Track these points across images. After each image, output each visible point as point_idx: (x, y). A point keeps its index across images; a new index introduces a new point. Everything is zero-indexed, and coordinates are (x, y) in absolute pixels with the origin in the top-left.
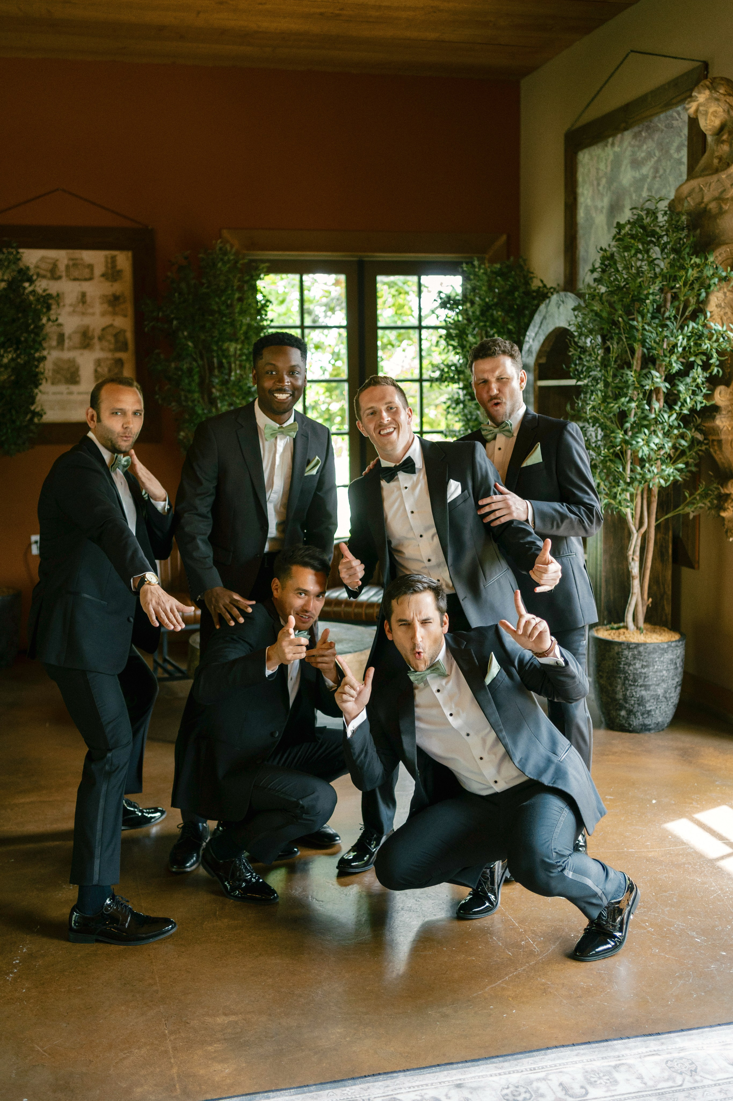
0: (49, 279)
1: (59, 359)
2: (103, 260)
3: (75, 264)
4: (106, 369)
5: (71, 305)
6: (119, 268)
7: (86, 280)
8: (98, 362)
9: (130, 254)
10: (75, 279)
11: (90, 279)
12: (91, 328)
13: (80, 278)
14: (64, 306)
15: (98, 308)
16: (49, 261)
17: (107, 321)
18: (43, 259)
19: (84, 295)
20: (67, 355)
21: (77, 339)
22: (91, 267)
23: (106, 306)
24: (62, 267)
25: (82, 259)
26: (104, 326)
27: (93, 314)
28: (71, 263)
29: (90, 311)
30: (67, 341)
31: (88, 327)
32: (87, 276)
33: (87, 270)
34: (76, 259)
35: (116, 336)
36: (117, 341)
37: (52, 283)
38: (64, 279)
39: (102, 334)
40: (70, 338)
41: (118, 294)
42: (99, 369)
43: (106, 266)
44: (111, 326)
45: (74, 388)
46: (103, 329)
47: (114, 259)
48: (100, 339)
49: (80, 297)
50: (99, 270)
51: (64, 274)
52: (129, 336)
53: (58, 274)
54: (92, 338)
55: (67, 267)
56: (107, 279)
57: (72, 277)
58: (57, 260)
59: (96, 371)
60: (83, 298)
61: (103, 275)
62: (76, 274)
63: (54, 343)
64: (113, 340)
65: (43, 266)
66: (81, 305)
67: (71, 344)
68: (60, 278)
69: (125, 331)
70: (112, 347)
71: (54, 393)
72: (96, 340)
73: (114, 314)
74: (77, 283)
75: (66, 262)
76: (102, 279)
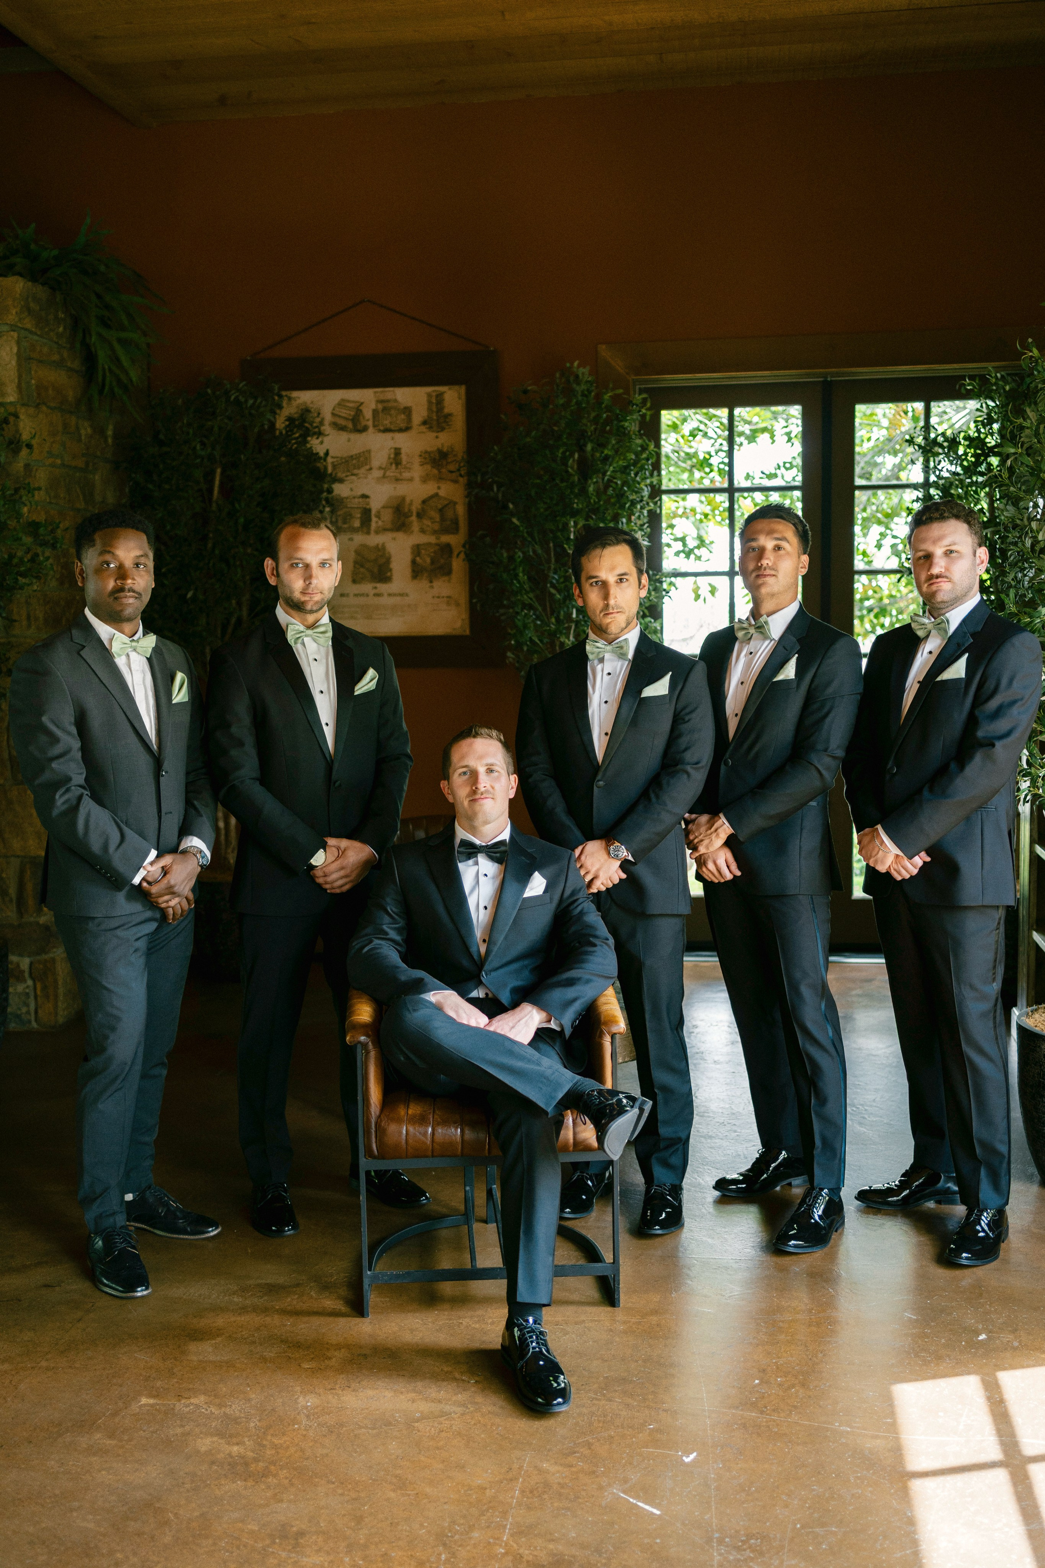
0: (351, 431)
1: (364, 546)
2: (424, 400)
3: (385, 408)
4: (428, 560)
5: (380, 468)
6: (446, 411)
7: (401, 430)
8: (417, 550)
9: (463, 389)
10: (387, 430)
11: (407, 429)
12: (408, 500)
13: (392, 427)
14: (371, 469)
15: (417, 471)
16: (351, 405)
17: (430, 489)
18: (342, 403)
19: (397, 452)
20: (374, 540)
21: (387, 516)
22: (407, 411)
23: (428, 467)
24: (368, 414)
25: (396, 401)
26: (425, 496)
27: (411, 480)
28: (380, 406)
29: (406, 475)
30: (374, 519)
31: (403, 499)
32: (403, 425)
33: (403, 416)
34: (388, 401)
35: (441, 511)
36: (443, 519)
37: (354, 436)
38: (371, 429)
39: (423, 509)
40: (378, 516)
41: (445, 450)
42: (418, 559)
43: (429, 409)
44: (436, 495)
45: (383, 587)
46: (424, 502)
47: (440, 397)
48: (419, 516)
49: (392, 456)
50: (419, 414)
51: (370, 423)
52: (461, 510)
53: (364, 423)
54: (408, 515)
55: (375, 412)
56: (430, 428)
57: (382, 428)
58: (362, 403)
59: (414, 562)
60: (396, 457)
61: (424, 423)
62: (387, 422)
63: (357, 524)
64: (437, 517)
65: (344, 413)
66: (394, 466)
67: (380, 523)
68: (365, 429)
69: (455, 503)
70: (436, 527)
71: (356, 595)
72: (414, 518)
73: (440, 479)
74: (389, 435)
75: (373, 406)
76: (423, 428)
